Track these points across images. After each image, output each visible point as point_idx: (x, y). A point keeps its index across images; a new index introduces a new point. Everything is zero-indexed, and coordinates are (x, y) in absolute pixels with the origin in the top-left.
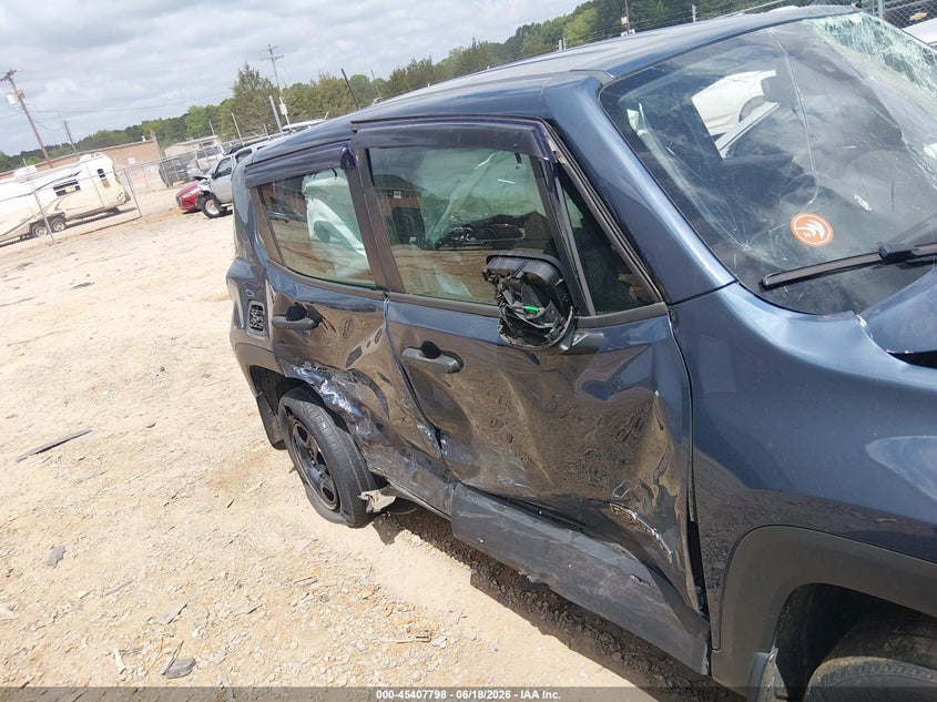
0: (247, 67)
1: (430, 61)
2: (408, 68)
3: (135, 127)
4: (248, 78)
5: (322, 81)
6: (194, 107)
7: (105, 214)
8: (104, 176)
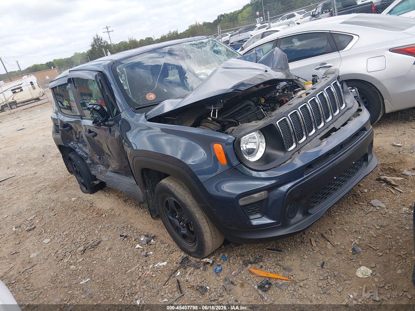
0: (97, 36)
1: (177, 31)
2: (168, 35)
3: (50, 62)
4: (97, 40)
5: (130, 41)
6: (77, 53)
7: (34, 101)
8: (33, 84)
